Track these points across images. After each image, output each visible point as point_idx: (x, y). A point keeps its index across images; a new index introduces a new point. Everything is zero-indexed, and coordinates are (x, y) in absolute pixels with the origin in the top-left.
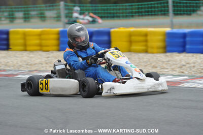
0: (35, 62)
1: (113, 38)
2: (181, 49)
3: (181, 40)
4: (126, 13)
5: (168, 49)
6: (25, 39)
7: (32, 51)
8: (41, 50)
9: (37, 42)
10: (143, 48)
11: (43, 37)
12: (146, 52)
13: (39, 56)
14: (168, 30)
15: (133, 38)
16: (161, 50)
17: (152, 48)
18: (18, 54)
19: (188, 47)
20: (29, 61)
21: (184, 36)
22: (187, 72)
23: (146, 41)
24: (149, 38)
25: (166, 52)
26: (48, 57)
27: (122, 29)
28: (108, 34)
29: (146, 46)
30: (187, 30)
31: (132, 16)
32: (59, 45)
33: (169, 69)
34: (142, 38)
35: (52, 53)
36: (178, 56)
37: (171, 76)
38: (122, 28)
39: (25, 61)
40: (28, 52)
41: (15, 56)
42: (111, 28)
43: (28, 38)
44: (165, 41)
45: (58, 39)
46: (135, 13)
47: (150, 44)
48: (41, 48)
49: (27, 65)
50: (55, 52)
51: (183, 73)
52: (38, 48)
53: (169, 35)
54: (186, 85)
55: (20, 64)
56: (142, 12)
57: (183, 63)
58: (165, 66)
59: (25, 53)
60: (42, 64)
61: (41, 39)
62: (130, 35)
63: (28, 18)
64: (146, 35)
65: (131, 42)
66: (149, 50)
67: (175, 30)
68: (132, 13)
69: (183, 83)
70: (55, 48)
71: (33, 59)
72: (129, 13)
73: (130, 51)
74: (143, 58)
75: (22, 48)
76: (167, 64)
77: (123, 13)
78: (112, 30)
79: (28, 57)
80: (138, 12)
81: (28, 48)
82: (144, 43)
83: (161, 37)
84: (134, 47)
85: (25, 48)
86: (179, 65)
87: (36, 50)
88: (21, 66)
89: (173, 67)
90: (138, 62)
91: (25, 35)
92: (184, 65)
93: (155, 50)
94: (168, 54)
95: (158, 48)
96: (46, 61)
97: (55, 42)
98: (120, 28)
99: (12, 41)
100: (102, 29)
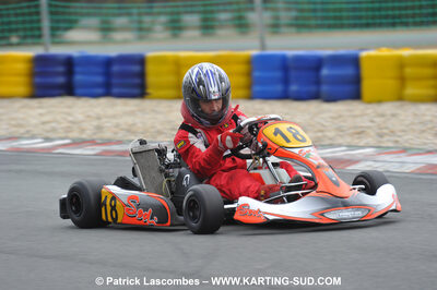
1: (366, 71)
6: (178, 74)
10: (430, 91)
12: (436, 100)
15: (408, 71)
18: (164, 105)
23: (436, 77)
27: (385, 52)
28: (354, 61)
29: (436, 87)
32: (249, 86)
34: (427, 71)
38: (384, 49)
41: (153, 111)
42: (363, 49)
45: (249, 74)
50: (241, 101)
55: (159, 127)
59: (177, 104)
62: (401, 64)
63: (212, 27)
64: (435, 64)
65: (402, 80)
70: (242, 92)
73: (400, 98)
74: (424, 115)
75: (172, 92)
78: (364, 54)
82: (432, 83)
84: (410, 91)
88: (160, 133)
90: (407, 122)
91: (179, 66)
97: (241, 80)
98: (378, 48)
99: (151, 79)
100: (342, 52)
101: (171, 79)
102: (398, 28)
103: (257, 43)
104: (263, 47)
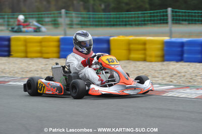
0: (31, 69)
1: (112, 46)
2: (179, 58)
3: (179, 49)
4: (138, 21)
5: (167, 57)
6: (26, 46)
7: (32, 58)
8: (41, 57)
9: (38, 49)
10: (142, 56)
11: (43, 44)
12: (145, 60)
13: (38, 63)
14: (167, 39)
15: (132, 46)
16: (159, 59)
17: (151, 56)
18: (19, 60)
19: (185, 56)
20: (26, 68)
21: (182, 45)
22: (175, 82)
23: (145, 49)
24: (147, 46)
25: (164, 61)
26: (47, 64)
28: (108, 42)
29: (145, 54)
30: (185, 40)
31: (145, 24)
32: (59, 52)
33: (160, 78)
34: (141, 47)
35: (52, 60)
36: (174, 65)
37: (158, 85)
38: (121, 36)
39: (22, 68)
40: (28, 59)
41: (14, 63)
42: (111, 36)
43: (29, 45)
44: (163, 50)
45: (59, 46)
46: (148, 21)
47: (148, 53)
48: (42, 55)
49: (22, 71)
50: (55, 59)
51: (171, 82)
52: (39, 55)
53: (167, 44)
54: (170, 94)
55: (16, 70)
56: (154, 20)
57: (175, 72)
58: (156, 74)
59: (25, 60)
60: (37, 71)
61: (41, 46)
62: (129, 43)
64: (144, 43)
65: (129, 50)
66: (148, 58)
67: (173, 40)
68: (144, 21)
69: (168, 92)
70: (55, 55)
71: (31, 66)
72: (141, 21)
73: (128, 59)
74: (139, 67)
75: (23, 55)
76: (158, 73)
77: (135, 21)
78: (112, 38)
79: (27, 63)
80: (151, 20)
81: (29, 55)
82: (143, 52)
83: (159, 46)
84: (133, 55)
85: (26, 55)
86: (170, 75)
87: (37, 57)
88: (16, 73)
89: (164, 76)
91: (26, 42)
92: (175, 75)
93: (153, 59)
94: (165, 63)
95: (157, 56)
96: (42, 68)
97: (55, 49)
98: (119, 36)
99: (13, 48)
100: (101, 37)
101: (22, 48)
102: (128, 27)
103: (62, 32)
104: (65, 34)
